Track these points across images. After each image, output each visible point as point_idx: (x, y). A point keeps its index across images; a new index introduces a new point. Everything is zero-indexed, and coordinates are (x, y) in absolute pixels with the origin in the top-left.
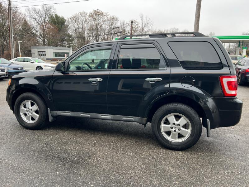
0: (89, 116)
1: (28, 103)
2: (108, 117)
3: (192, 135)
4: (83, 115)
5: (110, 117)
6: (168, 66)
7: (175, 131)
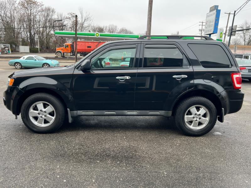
0: (114, 114)
1: (40, 106)
2: (134, 113)
3: (210, 122)
4: (107, 113)
5: (136, 113)
6: (190, 65)
7: (197, 120)
